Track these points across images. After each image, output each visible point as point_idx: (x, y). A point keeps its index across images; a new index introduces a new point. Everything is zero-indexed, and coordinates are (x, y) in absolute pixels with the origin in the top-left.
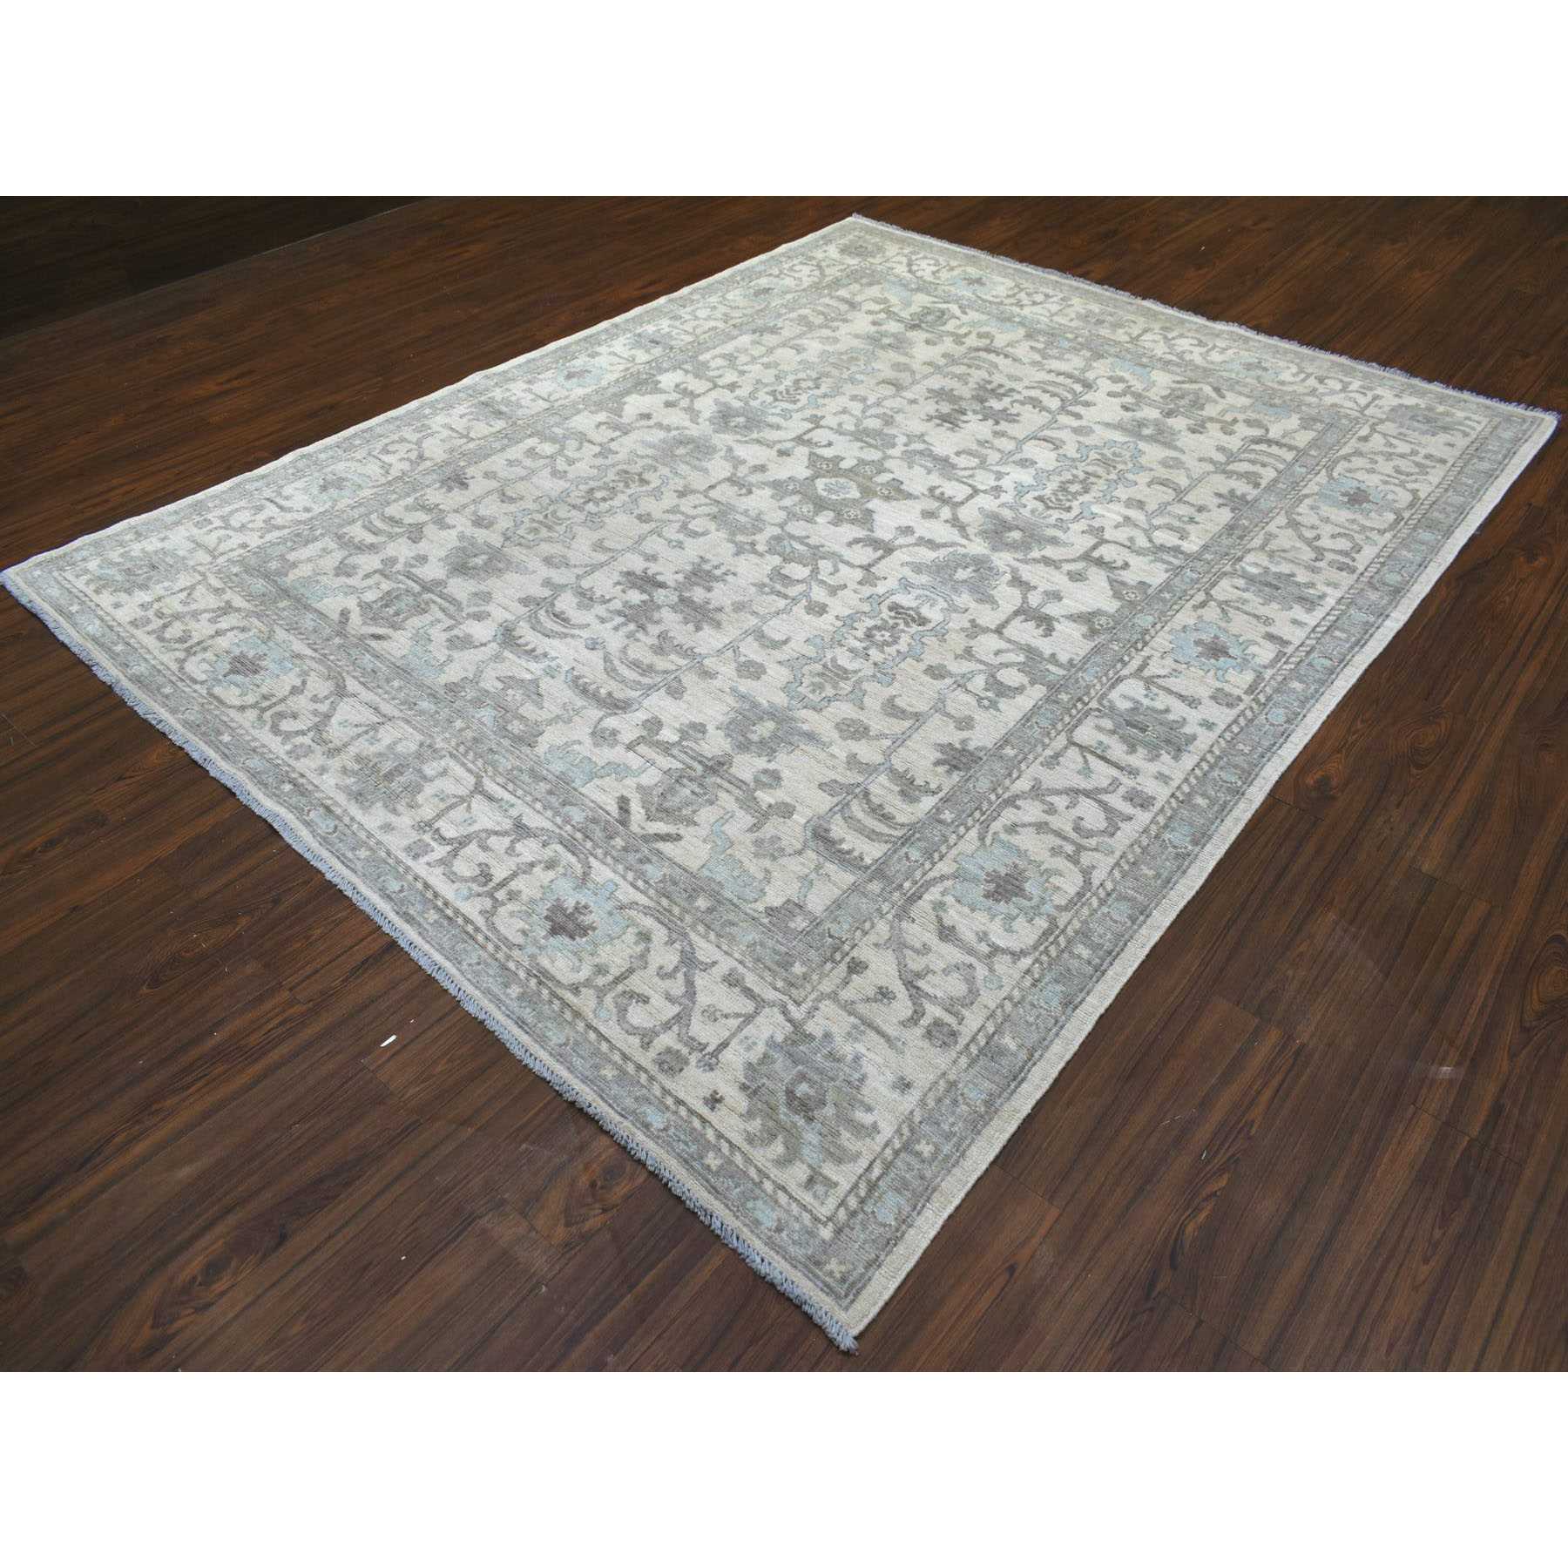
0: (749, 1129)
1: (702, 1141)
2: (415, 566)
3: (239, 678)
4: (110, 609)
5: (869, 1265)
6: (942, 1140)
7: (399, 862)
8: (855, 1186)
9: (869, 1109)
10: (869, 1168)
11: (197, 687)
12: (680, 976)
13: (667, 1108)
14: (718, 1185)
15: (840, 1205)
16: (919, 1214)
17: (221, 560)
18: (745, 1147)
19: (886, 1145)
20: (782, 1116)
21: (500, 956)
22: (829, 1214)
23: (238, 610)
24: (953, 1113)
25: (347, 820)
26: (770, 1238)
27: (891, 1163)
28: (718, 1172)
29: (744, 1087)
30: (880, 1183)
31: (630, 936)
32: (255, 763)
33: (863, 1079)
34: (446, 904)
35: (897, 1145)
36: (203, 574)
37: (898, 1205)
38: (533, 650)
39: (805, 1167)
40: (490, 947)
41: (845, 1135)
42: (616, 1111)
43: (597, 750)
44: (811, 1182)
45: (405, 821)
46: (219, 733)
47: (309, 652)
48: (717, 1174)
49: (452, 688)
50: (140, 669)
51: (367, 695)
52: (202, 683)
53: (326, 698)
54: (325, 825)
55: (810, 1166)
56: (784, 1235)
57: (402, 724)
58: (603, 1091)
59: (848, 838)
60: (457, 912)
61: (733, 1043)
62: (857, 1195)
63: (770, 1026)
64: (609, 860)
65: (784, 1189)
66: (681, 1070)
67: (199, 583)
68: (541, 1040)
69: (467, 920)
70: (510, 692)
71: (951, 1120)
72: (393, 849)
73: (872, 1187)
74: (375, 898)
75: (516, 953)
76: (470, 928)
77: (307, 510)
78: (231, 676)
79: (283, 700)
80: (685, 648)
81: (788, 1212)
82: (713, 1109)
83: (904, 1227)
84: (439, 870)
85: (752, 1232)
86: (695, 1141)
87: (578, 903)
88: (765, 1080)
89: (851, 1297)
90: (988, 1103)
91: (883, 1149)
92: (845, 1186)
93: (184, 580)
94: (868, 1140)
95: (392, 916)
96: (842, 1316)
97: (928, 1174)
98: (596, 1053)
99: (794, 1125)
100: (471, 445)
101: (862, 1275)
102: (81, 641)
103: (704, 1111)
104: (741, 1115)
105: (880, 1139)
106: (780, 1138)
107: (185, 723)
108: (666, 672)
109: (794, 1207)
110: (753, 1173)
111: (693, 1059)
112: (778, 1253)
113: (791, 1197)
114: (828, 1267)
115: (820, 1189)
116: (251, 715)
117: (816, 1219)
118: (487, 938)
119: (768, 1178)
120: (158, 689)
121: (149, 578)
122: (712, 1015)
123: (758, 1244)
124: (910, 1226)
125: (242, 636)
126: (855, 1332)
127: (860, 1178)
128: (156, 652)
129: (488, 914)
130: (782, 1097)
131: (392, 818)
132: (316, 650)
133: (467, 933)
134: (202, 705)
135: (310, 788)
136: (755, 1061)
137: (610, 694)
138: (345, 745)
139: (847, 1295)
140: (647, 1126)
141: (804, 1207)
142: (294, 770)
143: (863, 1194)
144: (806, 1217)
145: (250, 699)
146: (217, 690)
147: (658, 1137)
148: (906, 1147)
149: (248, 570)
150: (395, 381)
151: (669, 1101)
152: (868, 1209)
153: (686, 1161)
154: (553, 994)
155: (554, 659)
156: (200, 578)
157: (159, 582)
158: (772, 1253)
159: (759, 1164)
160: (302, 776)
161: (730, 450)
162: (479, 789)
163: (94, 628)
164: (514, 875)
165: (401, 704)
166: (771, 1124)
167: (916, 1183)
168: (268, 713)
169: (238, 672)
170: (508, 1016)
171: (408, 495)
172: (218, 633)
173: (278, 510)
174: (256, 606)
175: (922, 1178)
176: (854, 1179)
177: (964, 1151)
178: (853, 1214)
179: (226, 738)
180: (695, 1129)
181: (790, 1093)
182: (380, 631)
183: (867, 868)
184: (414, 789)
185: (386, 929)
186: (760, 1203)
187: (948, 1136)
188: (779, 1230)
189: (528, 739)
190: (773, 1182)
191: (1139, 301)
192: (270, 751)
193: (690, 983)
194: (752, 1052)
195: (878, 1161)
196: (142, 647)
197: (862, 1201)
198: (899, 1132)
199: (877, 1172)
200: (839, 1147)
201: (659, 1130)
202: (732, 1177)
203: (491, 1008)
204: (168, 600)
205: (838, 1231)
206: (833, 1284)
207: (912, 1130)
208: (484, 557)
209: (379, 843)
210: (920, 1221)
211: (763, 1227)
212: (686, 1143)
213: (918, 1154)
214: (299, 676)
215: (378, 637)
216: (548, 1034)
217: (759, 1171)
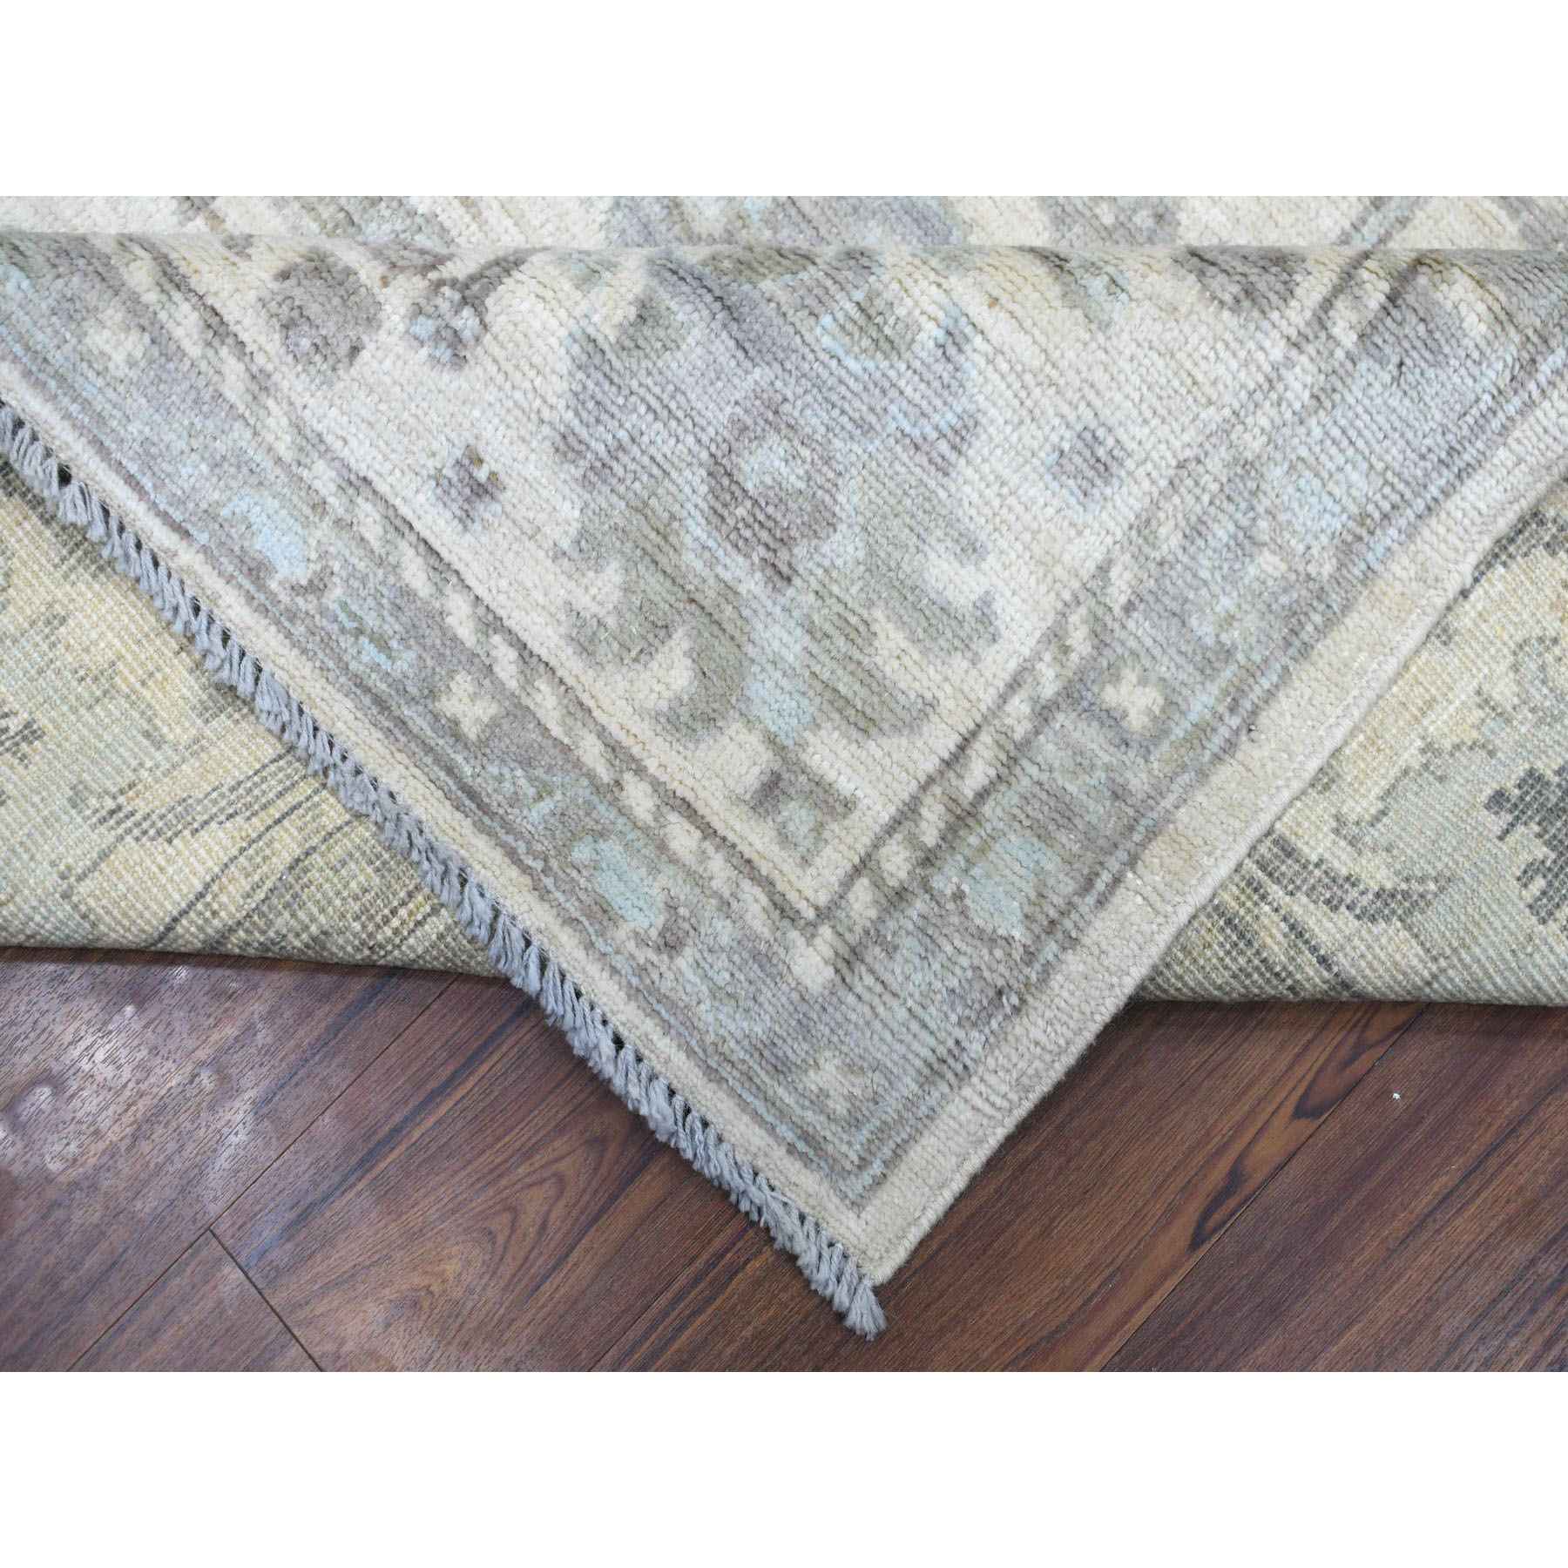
0: (583, 601)
1: (434, 638)
5: (932, 1073)
6: (1188, 674)
8: (909, 812)
9: (970, 549)
10: (956, 760)
13: (320, 507)
14: (485, 786)
15: (857, 871)
16: (1101, 903)
18: (570, 664)
19: (1014, 685)
20: (689, 558)
22: (823, 899)
24: (1232, 579)
26: (642, 971)
27: (1024, 746)
28: (483, 743)
29: (567, 447)
30: (987, 809)
33: (961, 435)
35: (1049, 686)
37: (1039, 872)
39: (754, 740)
41: (890, 639)
44: (770, 793)
48: (480, 748)
55: (771, 740)
56: (684, 962)
58: (100, 419)
62: (913, 841)
65: (688, 810)
66: (355, 350)
71: (1226, 603)
73: (963, 818)
81: (697, 880)
82: (466, 519)
83: (1050, 948)
85: (589, 946)
86: (412, 634)
88: (637, 419)
89: (877, 1168)
90: (1346, 549)
91: (1004, 699)
92: (877, 809)
94: (960, 663)
96: (848, 1227)
97: (1138, 781)
99: (729, 591)
101: (910, 1103)
103: (437, 523)
104: (558, 554)
105: (1000, 662)
106: (680, 641)
109: (718, 867)
110: (591, 751)
111: (397, 299)
112: (667, 1028)
113: (708, 831)
114: (813, 1081)
115: (798, 815)
117: (783, 910)
119: (640, 771)
123: (607, 993)
124: (1072, 943)
126: (883, 1272)
127: (924, 788)
130: (693, 485)
136: (608, 334)
139: (863, 1164)
141: (747, 866)
143: (930, 838)
144: (753, 901)
147: (293, 616)
148: (1074, 694)
151: (323, 478)
152: (945, 881)
153: (380, 703)
158: (649, 1025)
159: (614, 729)
166: (654, 584)
167: (1097, 810)
175: (1118, 794)
176: (906, 789)
177: (1255, 712)
178: (900, 896)
180: (407, 593)
181: (722, 475)
186: (612, 849)
187: (1211, 660)
188: (670, 944)
190: (656, 785)
194: (600, 294)
195: (985, 737)
197: (928, 860)
198: (1056, 638)
199: (978, 772)
200: (869, 677)
201: (296, 589)
202: (527, 763)
205: (849, 959)
206: (827, 1131)
207: (1100, 639)
210: (1101, 929)
211: (621, 933)
212: (382, 644)
213: (1111, 719)
217: (613, 748)
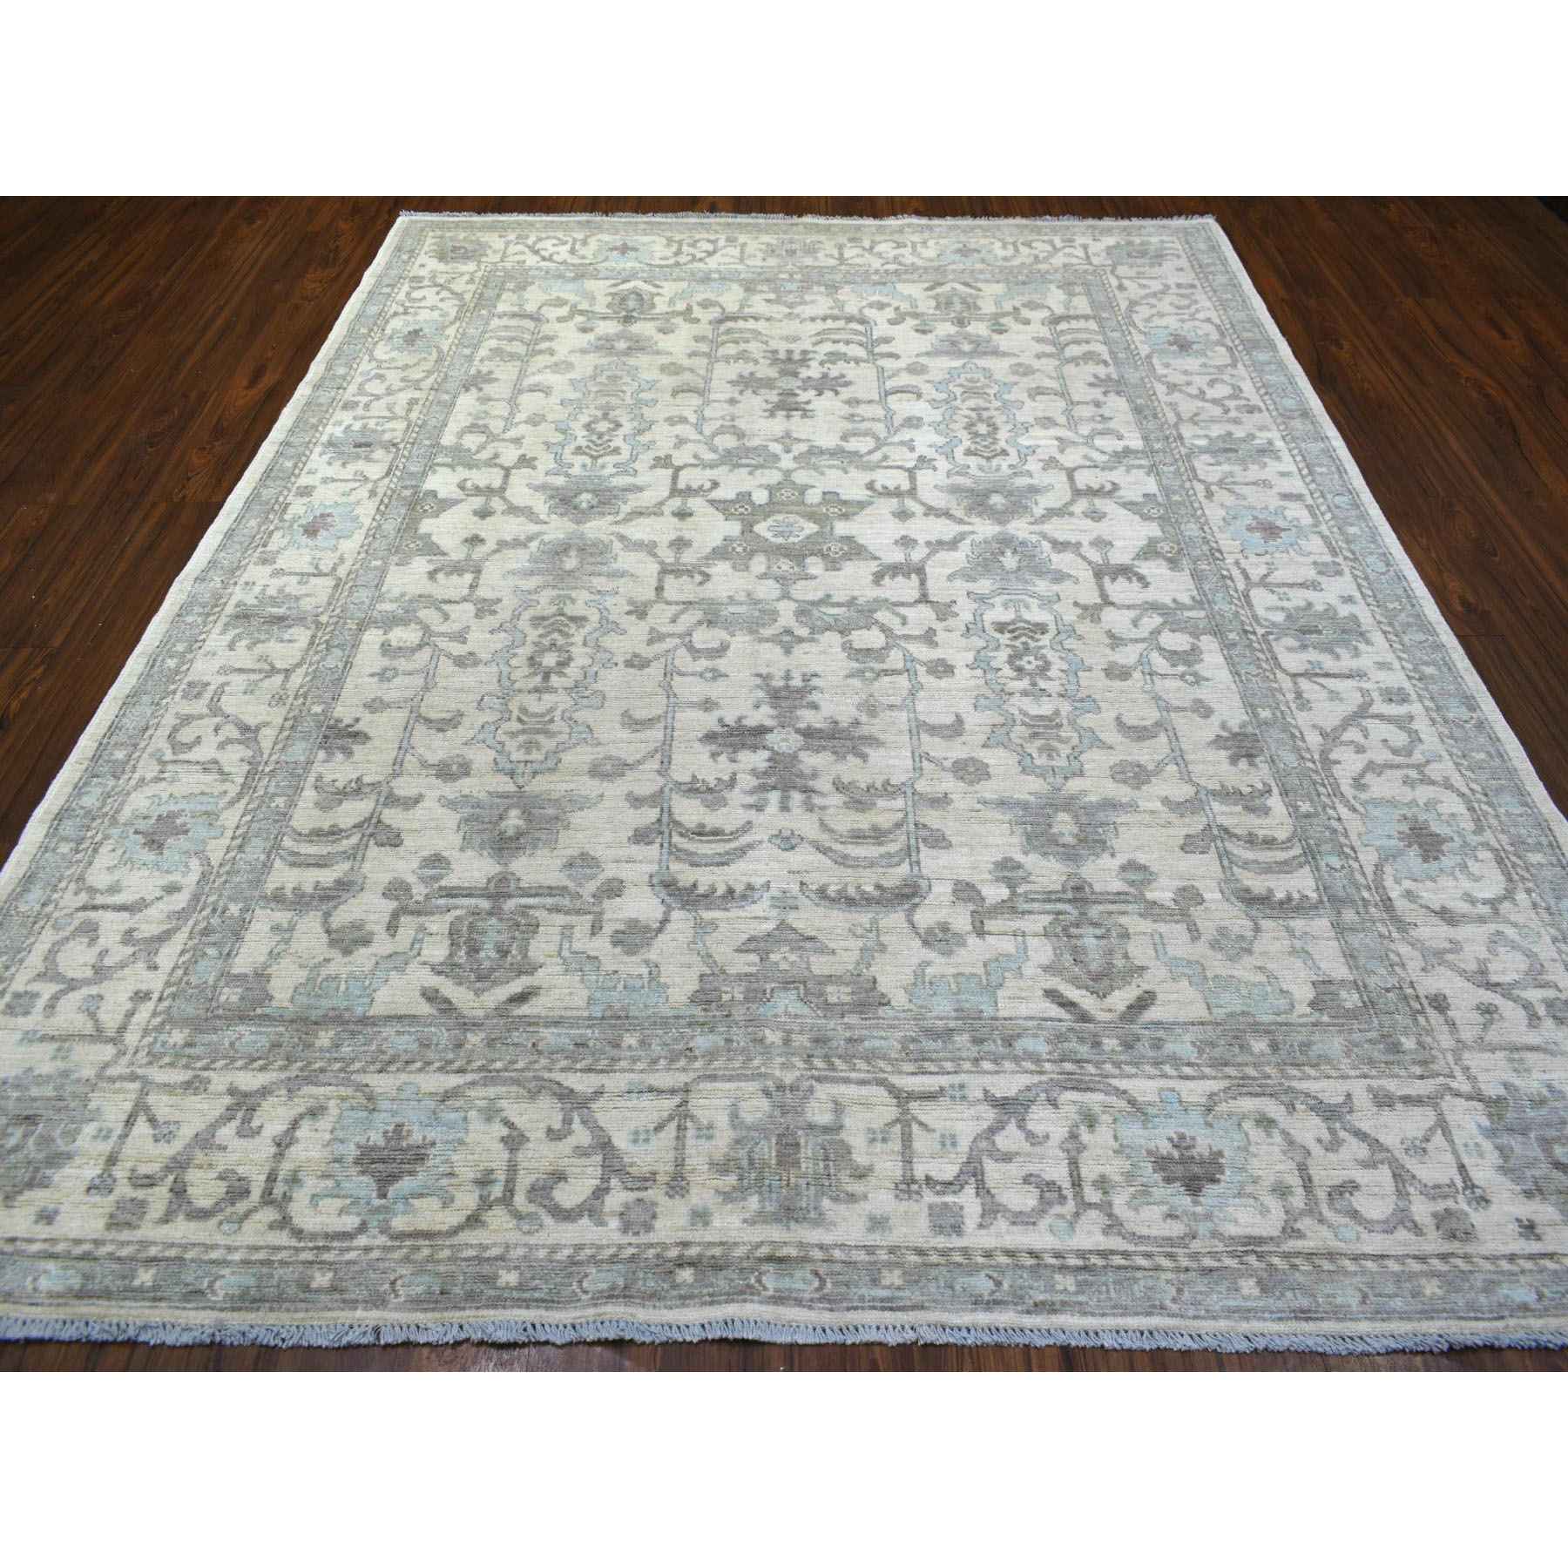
2: (441, 877)
3: (405, 1184)
4: (43, 1231)
7: (944, 1253)
11: (362, 1240)
12: (1342, 1134)
13: (1513, 1273)
17: (131, 1038)
21: (1185, 1262)
23: (265, 1092)
25: (818, 1254)
29: (1528, 1194)
31: (1256, 1134)
32: (597, 1280)
34: (1058, 1255)
36: (133, 1077)
38: (731, 891)
40: (1166, 1263)
42: (1489, 1319)
43: (954, 959)
45: (882, 1200)
46: (489, 1280)
47: (454, 1081)
49: (705, 997)
50: (229, 1282)
51: (616, 1082)
52: (363, 1228)
53: (567, 1121)
54: (801, 1281)
57: (709, 1085)
58: (1452, 1311)
59: (1272, 884)
60: (1082, 1254)
61: (1466, 1161)
63: (1467, 1120)
64: (1129, 1069)
66: (1472, 1226)
67: (143, 1093)
68: (1340, 1313)
69: (1104, 1254)
70: (774, 957)
72: (920, 1242)
74: (982, 1318)
75: (1196, 1245)
76: (1118, 1260)
77: (172, 889)
78: (392, 1191)
79: (512, 1169)
80: (878, 785)
82: (1539, 1238)
84: (1002, 1224)
87: (1170, 1139)
88: (1529, 1172)
93: (114, 1107)
95: (1029, 1321)
98: (1398, 1278)
100: (297, 679)
102: (62, 1313)
103: (1536, 1247)
104: (1563, 1222)
107: (416, 1303)
108: (898, 825)
111: (1465, 1206)
116: (498, 1218)
118: (1148, 1255)
120: (307, 1288)
121: (46, 1140)
122: (1419, 1148)
125: (325, 1123)
128: (220, 1239)
129: (1114, 1225)
131: (866, 1207)
132: (461, 1071)
133: (1119, 1268)
134: (407, 1259)
135: (717, 1251)
136: (1499, 1162)
137: (878, 887)
138: (680, 1163)
140: (1525, 1308)
142: (665, 1246)
145: (468, 1200)
146: (399, 1223)
147: (1546, 1309)
149: (197, 1025)
150: (57, 642)
151: (1505, 1265)
154: (1286, 1256)
155: (767, 886)
156: (136, 1085)
157: (72, 1135)
160: (685, 1244)
161: (622, 538)
162: (903, 1098)
163: (52, 1278)
164: (1074, 1164)
165: (672, 1061)
168: (520, 1199)
169: (394, 1177)
170: (1280, 1319)
171: (298, 790)
172: (283, 1144)
173: (126, 915)
174: (283, 1068)
179: (509, 1278)
180: (1556, 1271)
182: (516, 987)
183: (1321, 902)
184: (836, 1152)
185: (1040, 1342)
189: (869, 1000)
191: (795, 219)
192: (600, 1247)
193: (1361, 1135)
194: (1487, 1155)
196: (185, 1247)
201: (1538, 1302)
203: (1256, 1326)
204: (129, 1150)
208: (514, 813)
209: (892, 1250)
214: (489, 1119)
215: (522, 998)
216: (1339, 1300)
